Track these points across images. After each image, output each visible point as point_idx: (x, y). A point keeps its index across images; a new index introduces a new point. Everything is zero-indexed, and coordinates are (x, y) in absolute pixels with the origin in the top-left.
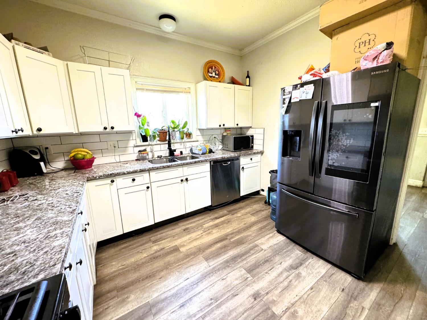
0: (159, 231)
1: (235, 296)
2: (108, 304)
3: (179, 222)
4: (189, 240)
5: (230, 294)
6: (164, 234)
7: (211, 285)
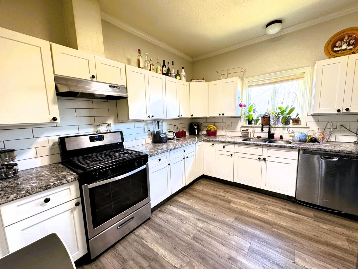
0: (235, 188)
1: (222, 244)
2: (185, 196)
3: (252, 192)
4: (243, 204)
5: (221, 241)
6: (235, 192)
7: (219, 228)
